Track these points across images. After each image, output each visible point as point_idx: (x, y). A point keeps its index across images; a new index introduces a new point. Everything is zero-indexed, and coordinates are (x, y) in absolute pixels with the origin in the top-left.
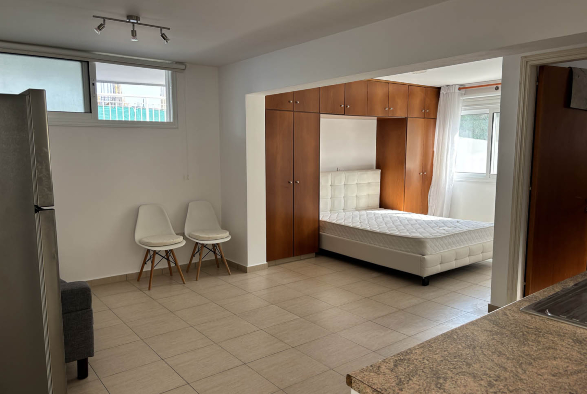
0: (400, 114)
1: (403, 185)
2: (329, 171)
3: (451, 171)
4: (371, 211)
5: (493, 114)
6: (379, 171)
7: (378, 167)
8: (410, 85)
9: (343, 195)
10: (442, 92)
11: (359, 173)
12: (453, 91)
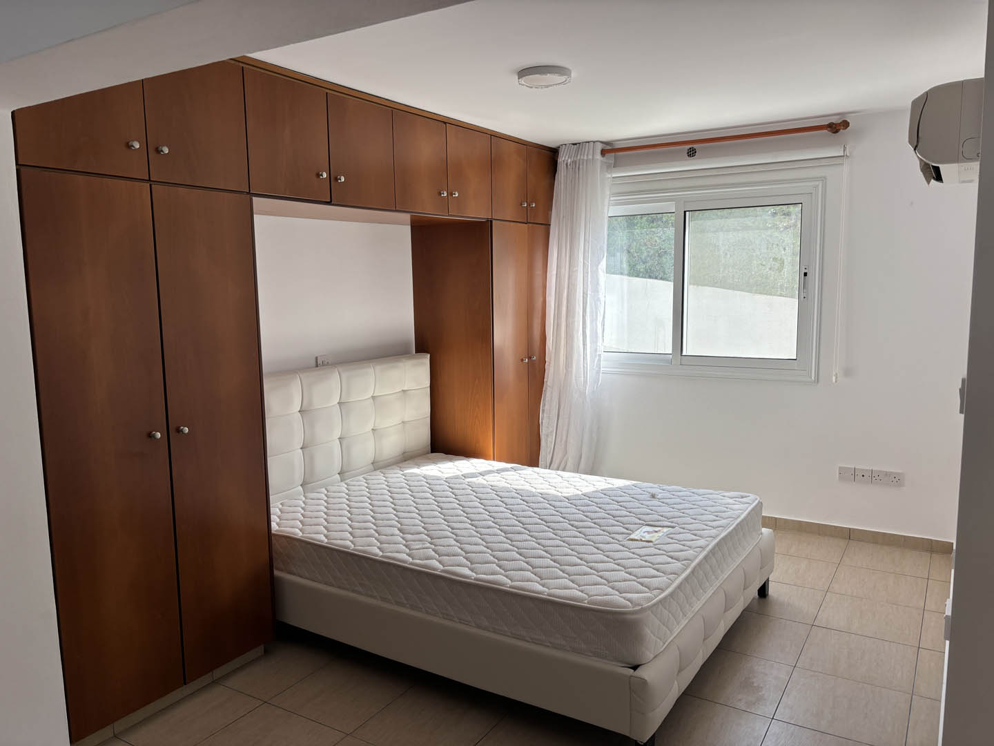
0: (474, 211)
1: (490, 391)
2: (291, 370)
3: (596, 350)
4: (415, 470)
5: (685, 212)
6: (426, 360)
7: (421, 347)
8: (493, 136)
9: (337, 434)
10: (563, 159)
11: (378, 368)
12: (590, 157)
